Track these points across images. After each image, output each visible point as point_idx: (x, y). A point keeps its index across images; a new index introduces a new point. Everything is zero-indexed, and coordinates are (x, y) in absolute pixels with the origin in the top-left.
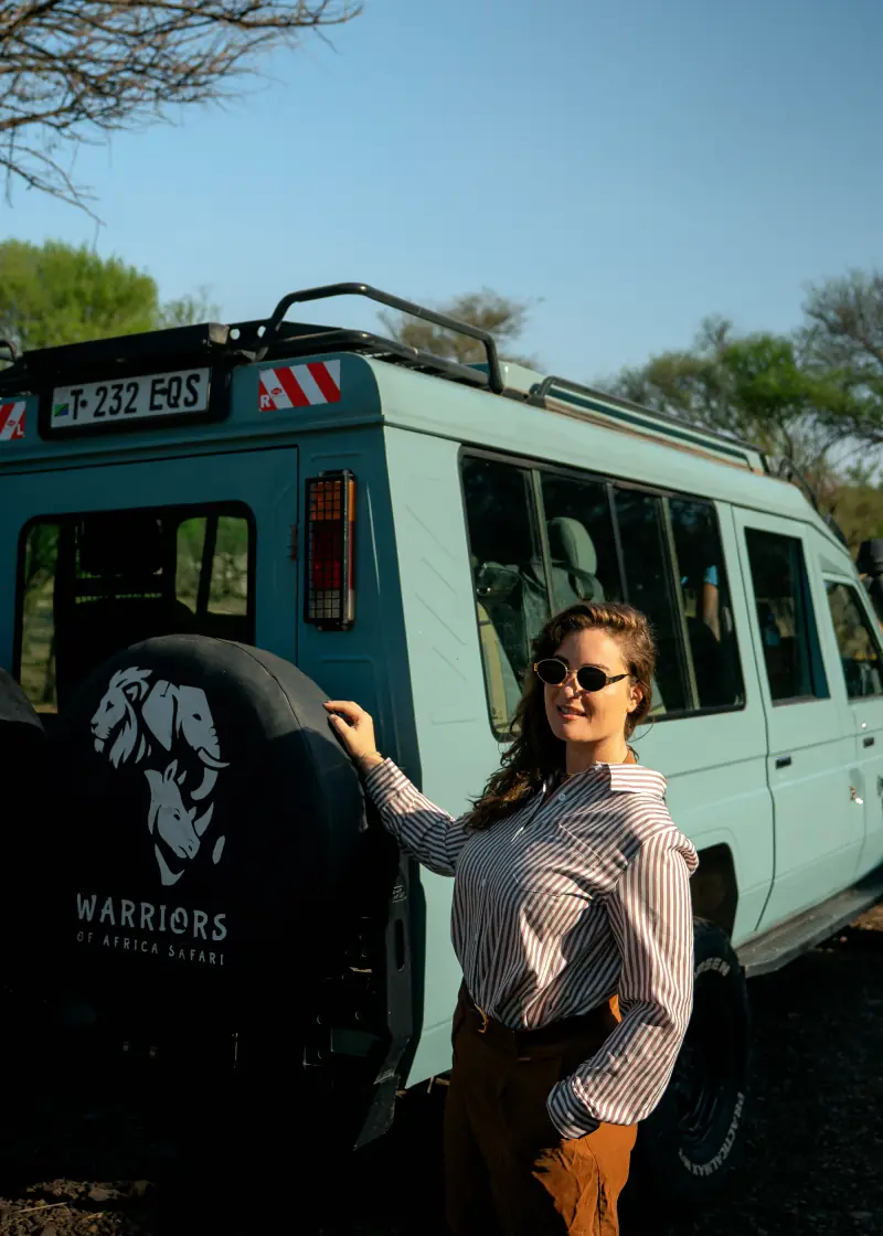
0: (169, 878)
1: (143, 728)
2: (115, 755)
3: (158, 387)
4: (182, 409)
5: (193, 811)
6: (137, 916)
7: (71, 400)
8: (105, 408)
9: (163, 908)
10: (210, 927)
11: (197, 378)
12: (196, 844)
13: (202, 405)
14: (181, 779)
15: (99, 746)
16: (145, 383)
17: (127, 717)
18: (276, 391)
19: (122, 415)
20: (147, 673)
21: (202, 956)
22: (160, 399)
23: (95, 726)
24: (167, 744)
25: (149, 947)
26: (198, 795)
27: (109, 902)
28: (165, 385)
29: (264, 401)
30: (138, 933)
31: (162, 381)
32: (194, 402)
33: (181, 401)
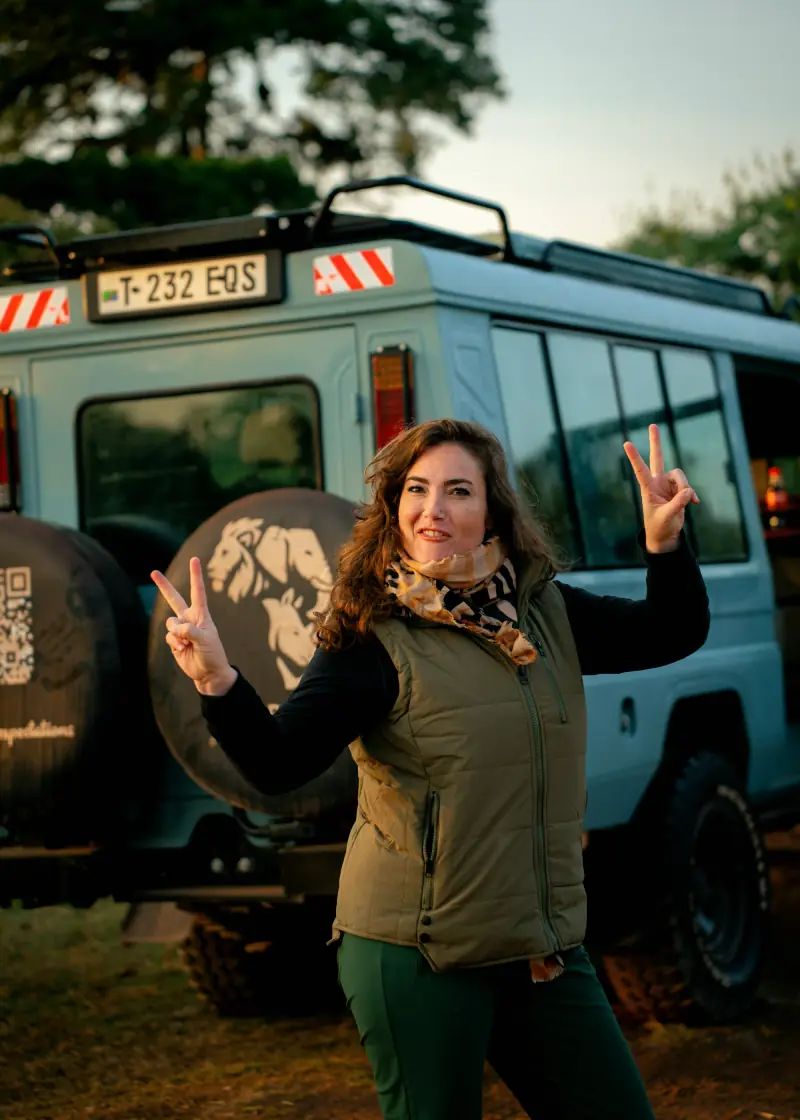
0: (291, 682)
1: (259, 567)
2: (233, 593)
3: (214, 274)
4: (240, 294)
5: (310, 626)
7: (120, 288)
8: (159, 294)
11: (253, 265)
13: (260, 290)
14: (299, 603)
15: (218, 586)
16: (199, 269)
17: (242, 560)
18: (332, 277)
19: (178, 301)
20: (259, 522)
22: (217, 285)
23: (212, 570)
24: (282, 577)
28: (220, 272)
29: (321, 286)
31: (216, 268)
32: (252, 288)
33: (239, 287)
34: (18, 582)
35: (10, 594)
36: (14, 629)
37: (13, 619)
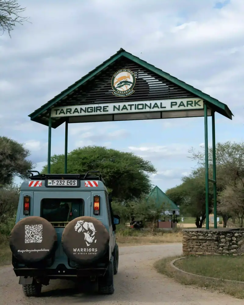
0: (88, 245)
1: (83, 228)
2: (79, 231)
4: (73, 185)
5: (92, 237)
6: (83, 250)
7: (52, 182)
8: (58, 184)
9: (87, 249)
10: (95, 250)
11: (75, 181)
12: (92, 241)
13: (76, 185)
14: (89, 234)
15: (76, 230)
16: (66, 181)
17: (80, 226)
18: (88, 184)
19: (62, 185)
20: (83, 221)
21: (94, 253)
22: (68, 183)
23: (75, 228)
24: (87, 229)
25: (85, 253)
26: (92, 235)
27: (79, 249)
29: (86, 185)
30: (83, 252)
31: (69, 181)
32: (75, 184)
33: (72, 184)
34: (40, 227)
35: (39, 229)
36: (39, 234)
37: (39, 232)
